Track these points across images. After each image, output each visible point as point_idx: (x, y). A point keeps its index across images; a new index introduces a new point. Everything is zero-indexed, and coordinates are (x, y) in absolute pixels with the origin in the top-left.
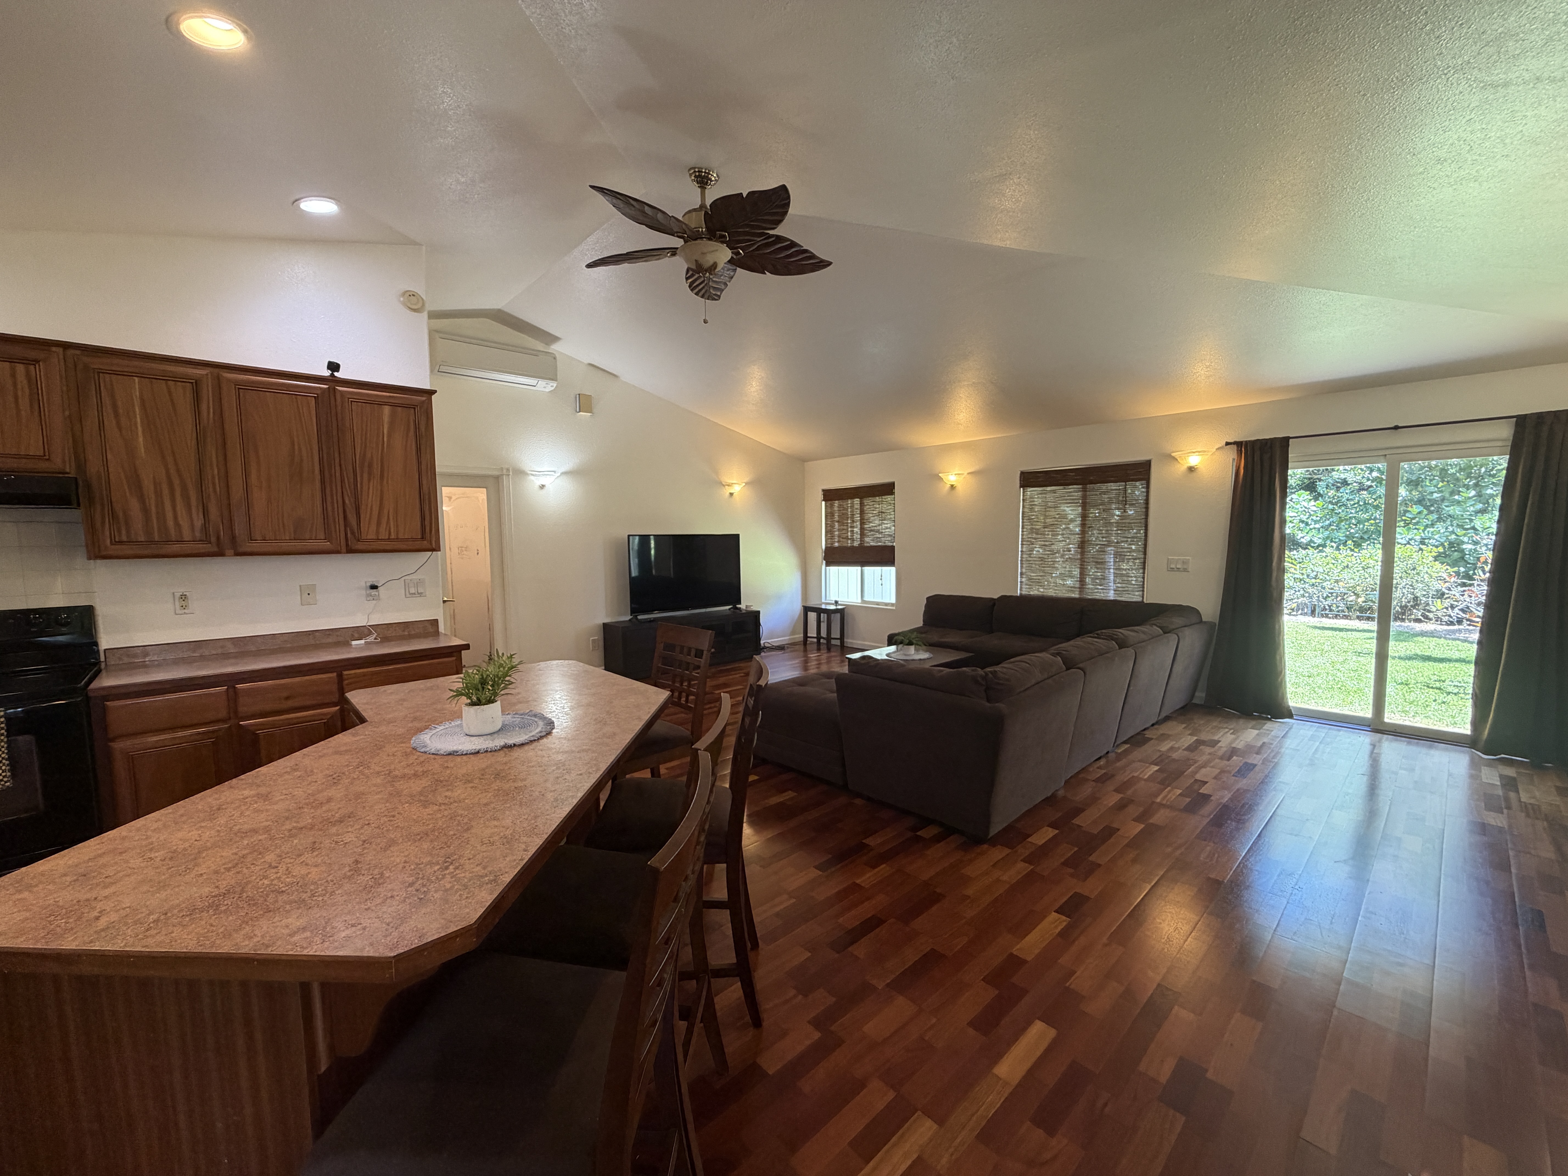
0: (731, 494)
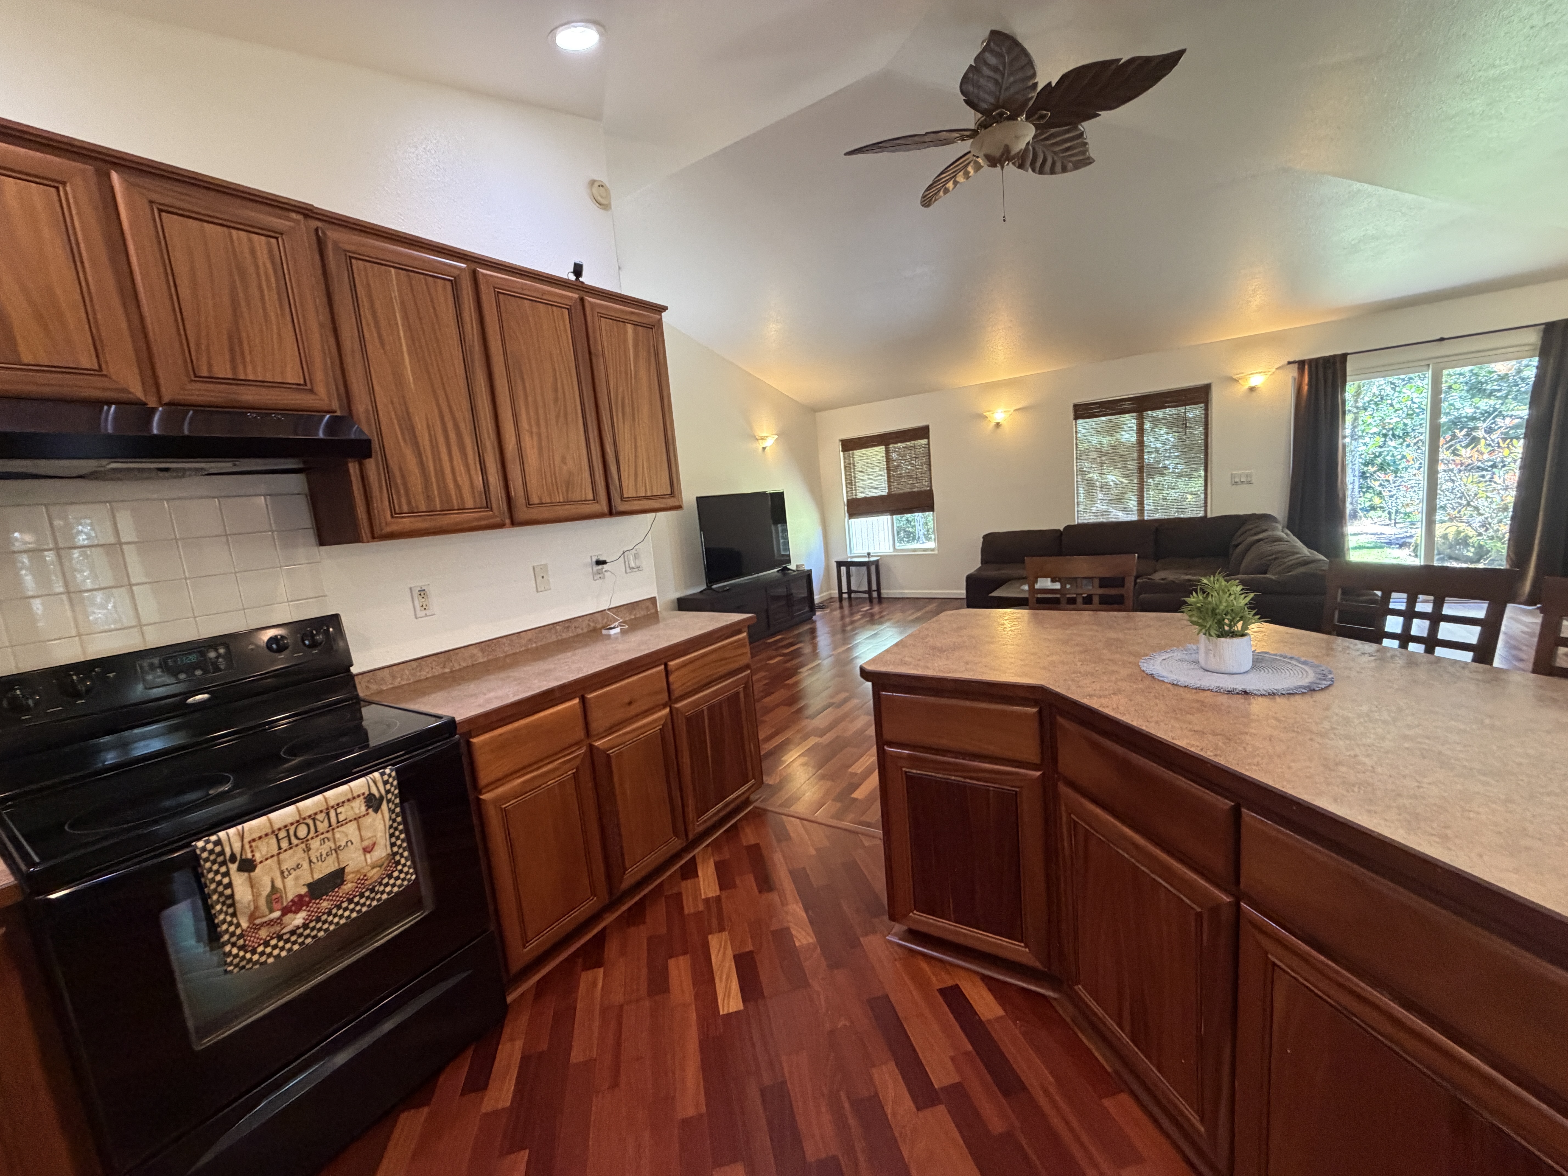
0: (764, 448)
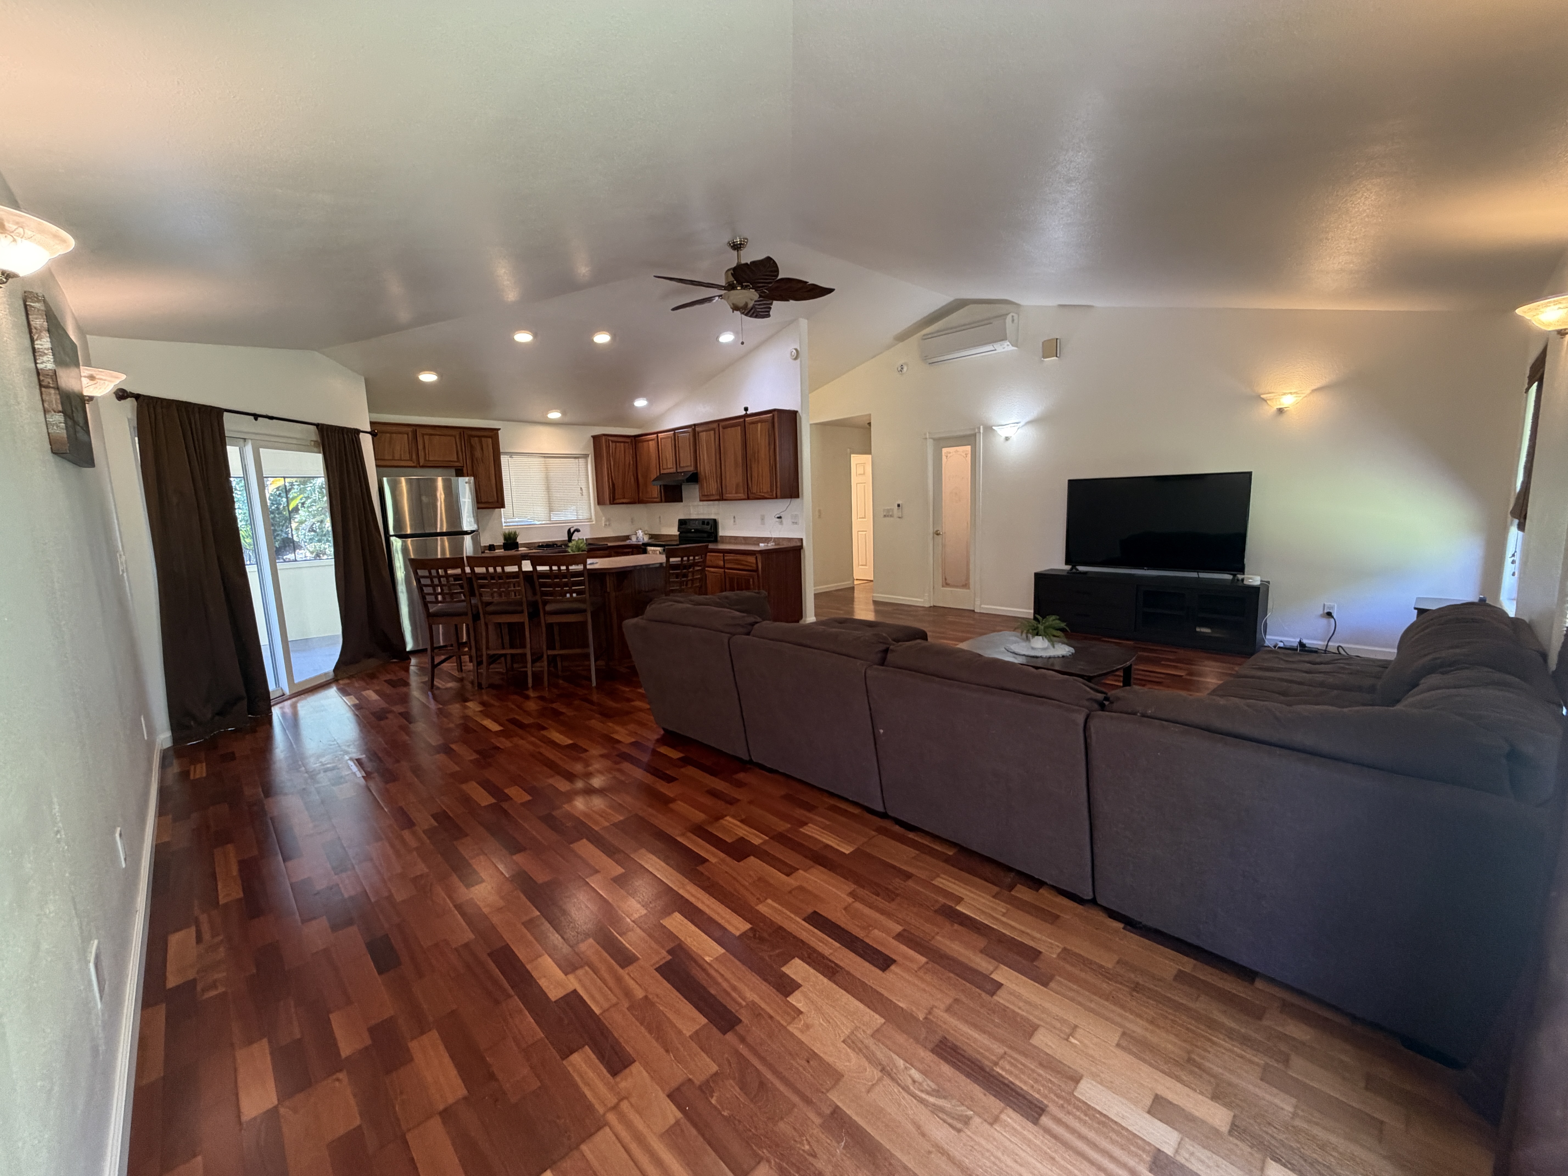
0: (1281, 410)
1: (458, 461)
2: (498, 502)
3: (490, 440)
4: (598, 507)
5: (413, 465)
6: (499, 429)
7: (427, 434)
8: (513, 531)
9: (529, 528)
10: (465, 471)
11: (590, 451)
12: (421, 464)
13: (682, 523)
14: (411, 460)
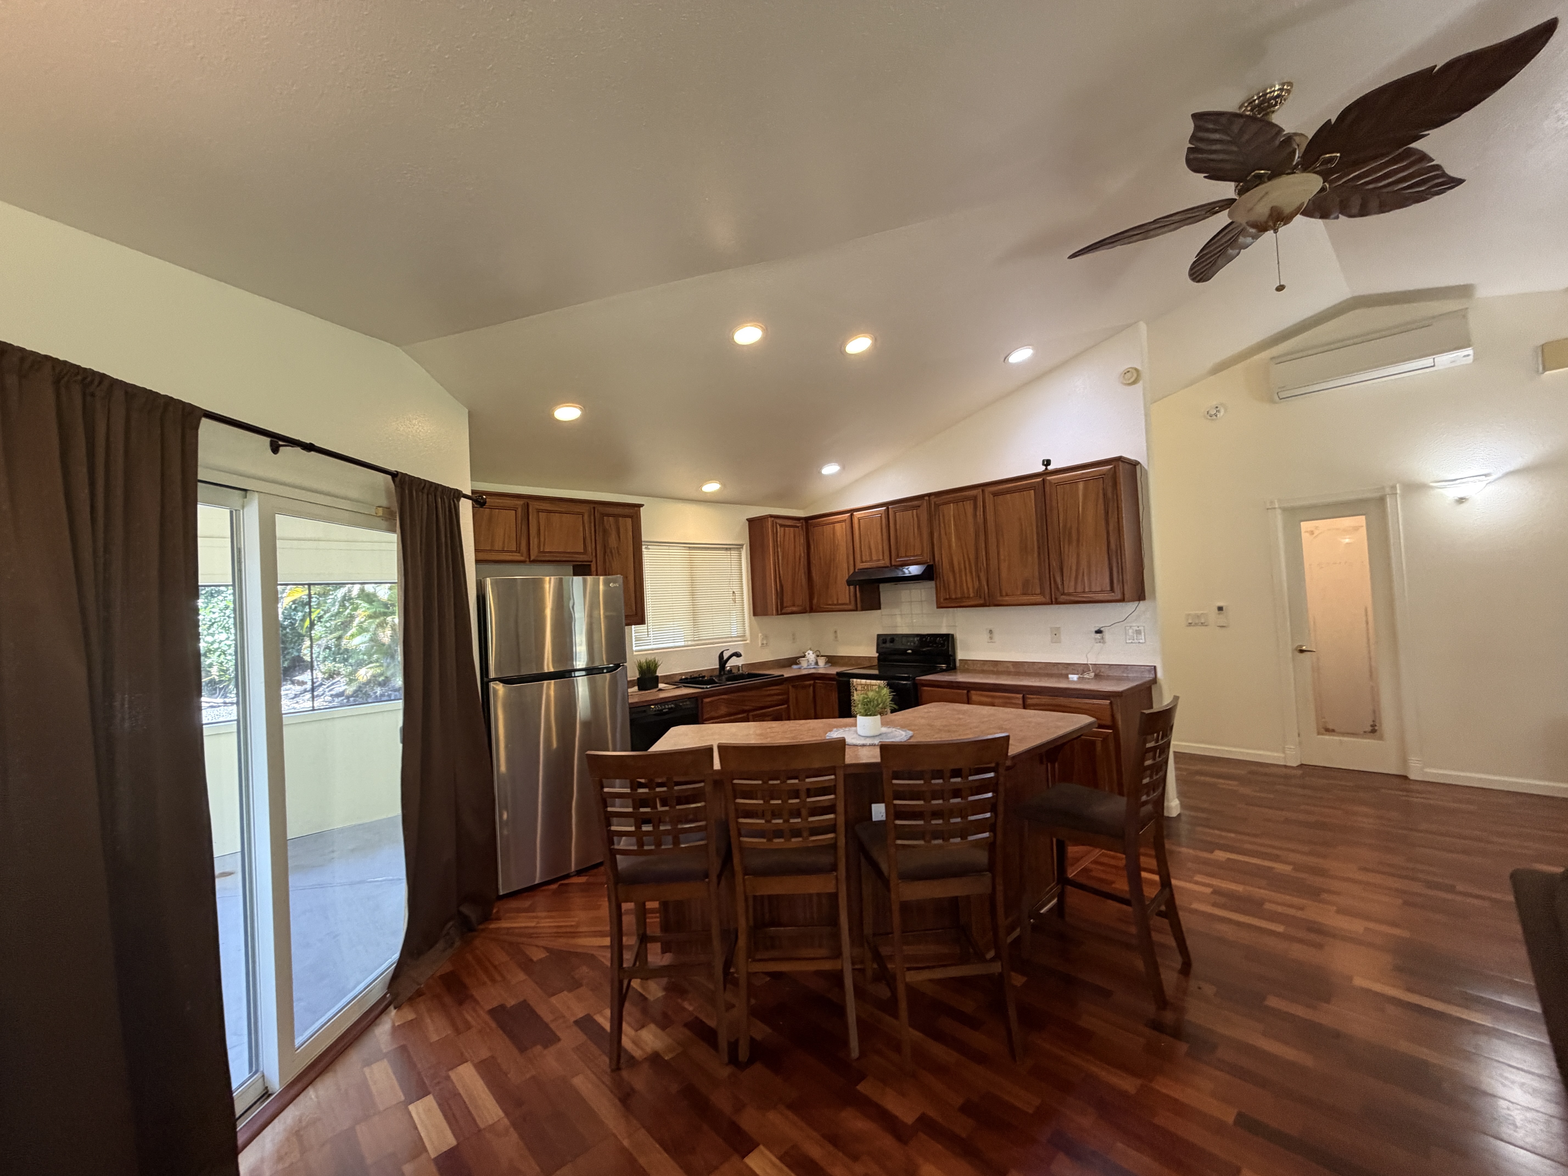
1: (585, 552)
2: (636, 614)
3: (629, 520)
4: (753, 618)
5: (522, 558)
6: (642, 505)
7: (543, 511)
8: (650, 658)
9: (668, 653)
10: (593, 569)
11: (745, 540)
12: (532, 558)
13: (883, 640)
14: (518, 551)
